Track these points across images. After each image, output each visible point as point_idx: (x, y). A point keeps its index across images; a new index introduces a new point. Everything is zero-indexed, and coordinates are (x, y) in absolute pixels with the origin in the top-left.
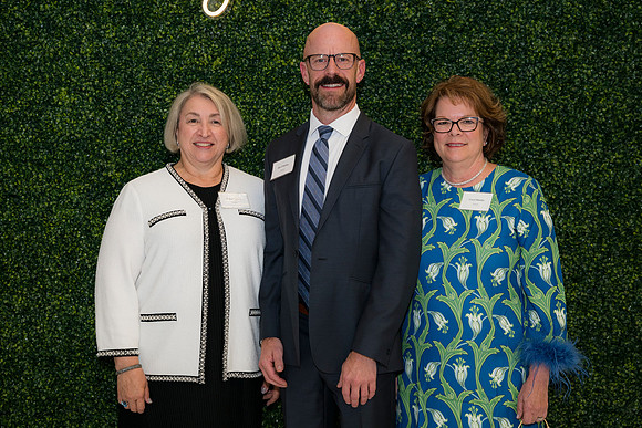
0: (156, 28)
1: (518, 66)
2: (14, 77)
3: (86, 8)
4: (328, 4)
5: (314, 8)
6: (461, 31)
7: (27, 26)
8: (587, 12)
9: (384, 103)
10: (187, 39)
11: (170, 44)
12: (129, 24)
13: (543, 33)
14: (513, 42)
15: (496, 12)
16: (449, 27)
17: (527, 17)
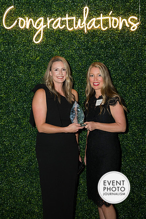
0: (18, 47)
1: (139, 61)
4: (75, 39)
5: (70, 41)
10: (28, 51)
11: (22, 53)
12: (9, 45)
14: (137, 53)
15: (131, 42)
16: (116, 47)
17: (142, 44)
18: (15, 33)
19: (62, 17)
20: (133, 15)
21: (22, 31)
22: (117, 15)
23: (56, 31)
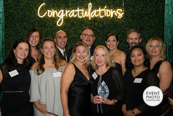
0: (47, 28)
1: (123, 37)
2: (17, 39)
3: (32, 24)
4: (83, 23)
5: (80, 24)
6: (112, 29)
7: (20, 28)
8: (137, 25)
9: (95, 44)
10: (54, 31)
11: (50, 32)
12: (41, 27)
13: (128, 30)
14: (122, 32)
15: (118, 25)
16: (109, 28)
17: (125, 26)
18: (46, 20)
19: (75, 9)
20: (119, 8)
21: (50, 18)
22: (110, 8)
23: (71, 18)
